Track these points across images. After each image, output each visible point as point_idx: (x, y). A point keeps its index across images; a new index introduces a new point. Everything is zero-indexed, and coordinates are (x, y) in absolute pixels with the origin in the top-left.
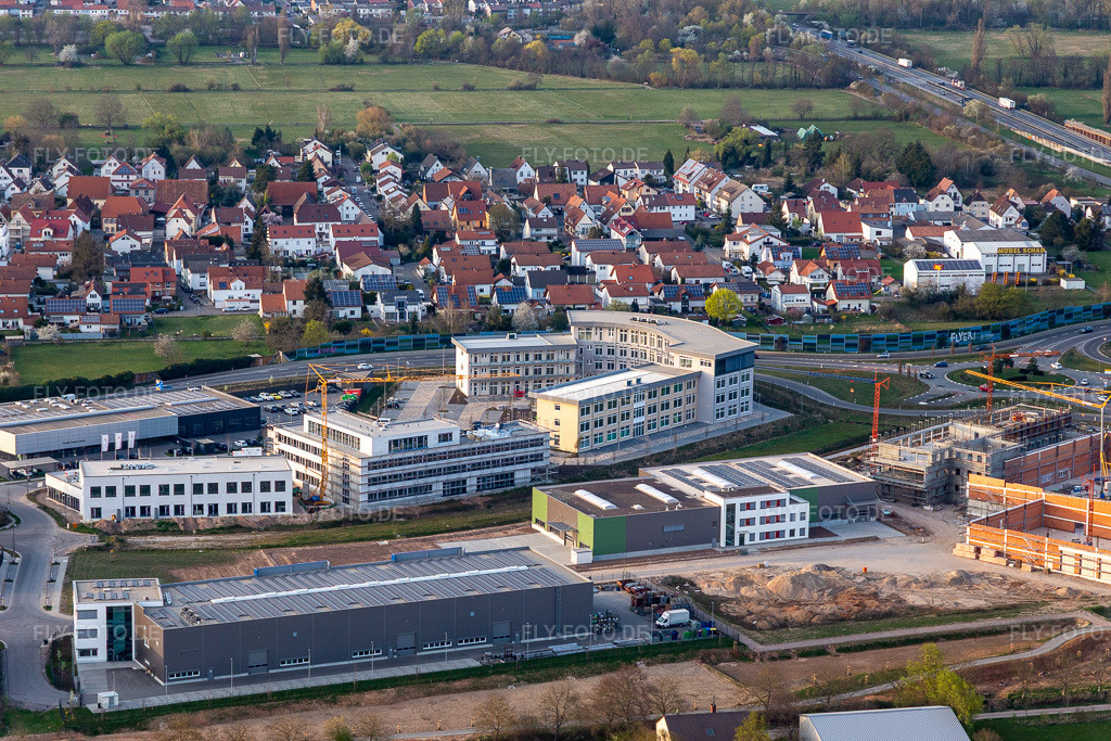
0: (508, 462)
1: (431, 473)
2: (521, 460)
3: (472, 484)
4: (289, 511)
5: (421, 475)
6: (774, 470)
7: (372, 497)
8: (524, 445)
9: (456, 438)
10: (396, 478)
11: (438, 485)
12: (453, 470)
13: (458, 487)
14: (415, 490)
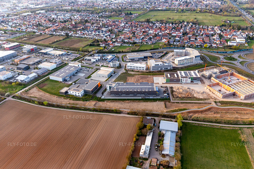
0: (167, 67)
1: (159, 68)
2: (169, 67)
3: (163, 69)
4: (144, 70)
5: (158, 68)
6: (191, 73)
7: (152, 69)
8: (169, 65)
9: (162, 64)
10: (155, 68)
11: (160, 69)
12: (161, 67)
13: (162, 69)
14: (157, 69)
